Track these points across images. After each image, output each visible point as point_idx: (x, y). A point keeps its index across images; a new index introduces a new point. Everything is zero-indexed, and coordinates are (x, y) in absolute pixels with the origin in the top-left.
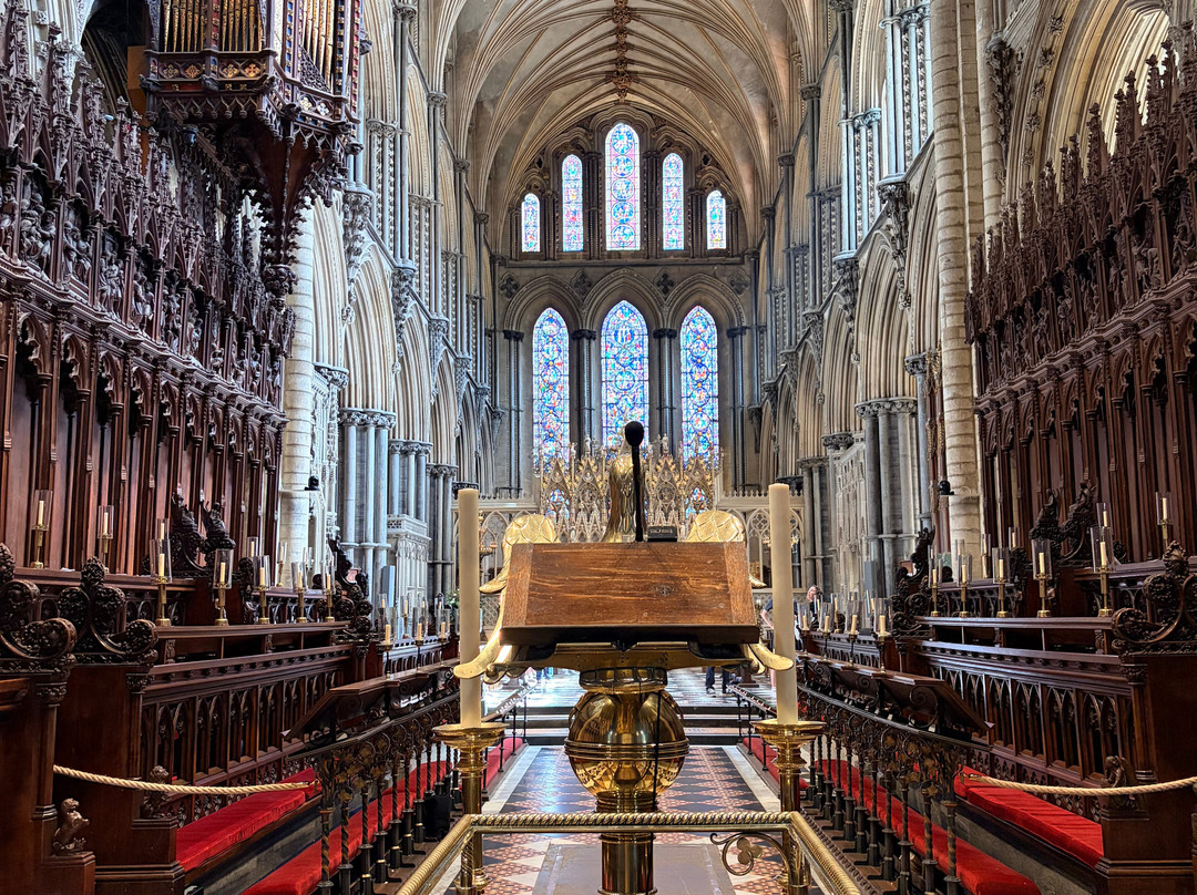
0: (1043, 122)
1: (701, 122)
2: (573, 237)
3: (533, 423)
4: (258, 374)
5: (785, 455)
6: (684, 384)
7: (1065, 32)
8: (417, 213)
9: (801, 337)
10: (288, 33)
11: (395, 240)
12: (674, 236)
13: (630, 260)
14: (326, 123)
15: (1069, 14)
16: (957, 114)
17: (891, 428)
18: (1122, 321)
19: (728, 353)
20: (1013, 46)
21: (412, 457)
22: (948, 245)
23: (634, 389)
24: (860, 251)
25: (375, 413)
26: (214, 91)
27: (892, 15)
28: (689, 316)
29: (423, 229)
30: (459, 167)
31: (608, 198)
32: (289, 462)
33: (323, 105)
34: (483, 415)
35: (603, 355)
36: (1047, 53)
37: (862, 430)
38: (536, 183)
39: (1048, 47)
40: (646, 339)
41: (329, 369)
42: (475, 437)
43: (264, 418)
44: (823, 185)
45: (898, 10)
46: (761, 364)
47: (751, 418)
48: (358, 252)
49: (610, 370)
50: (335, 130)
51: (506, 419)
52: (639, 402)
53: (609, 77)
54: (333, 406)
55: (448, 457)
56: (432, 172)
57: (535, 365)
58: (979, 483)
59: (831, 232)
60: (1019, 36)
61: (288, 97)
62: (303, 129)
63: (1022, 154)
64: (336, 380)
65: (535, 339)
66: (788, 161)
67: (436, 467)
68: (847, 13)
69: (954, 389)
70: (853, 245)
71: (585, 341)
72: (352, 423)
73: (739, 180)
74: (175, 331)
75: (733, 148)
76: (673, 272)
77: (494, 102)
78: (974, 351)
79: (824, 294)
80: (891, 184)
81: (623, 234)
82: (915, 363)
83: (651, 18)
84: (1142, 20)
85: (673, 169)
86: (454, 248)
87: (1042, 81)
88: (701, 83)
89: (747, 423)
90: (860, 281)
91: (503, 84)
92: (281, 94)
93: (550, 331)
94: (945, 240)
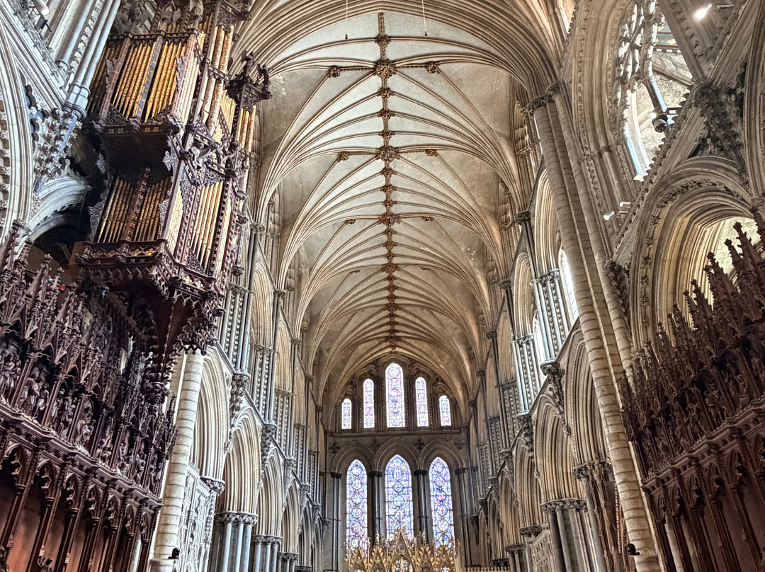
0: (650, 300)
1: (434, 361)
2: (369, 421)
3: (346, 528)
4: (142, 468)
5: (495, 544)
6: (432, 503)
7: (656, 245)
8: (282, 399)
9: (499, 469)
10: (181, 238)
11: (265, 410)
12: (422, 419)
13: (400, 432)
14: (200, 292)
15: (657, 234)
16: (592, 305)
17: (565, 519)
18: (728, 428)
19: (456, 484)
20: (620, 264)
21: (269, 546)
22: (601, 381)
23: (404, 507)
24: (532, 410)
25: (245, 514)
26: (123, 264)
27: (536, 278)
28: (433, 462)
29: (285, 408)
30: (308, 380)
31: (387, 400)
32: (161, 538)
33: (200, 282)
34: (316, 522)
35: (386, 486)
36: (647, 259)
37: (545, 522)
38: (349, 393)
39: (646, 255)
40: (410, 477)
41: (212, 481)
42: (311, 536)
43: (143, 502)
44: (503, 381)
45: (539, 275)
46: (475, 490)
47: (472, 523)
48: (238, 409)
49: (389, 493)
50: (206, 296)
51: (331, 526)
52: (407, 514)
53: (387, 339)
54: (211, 505)
55: (293, 548)
56: (291, 378)
57: (348, 493)
58: (656, 546)
59: (511, 406)
60: (623, 256)
61: (175, 273)
62: (183, 294)
63: (640, 320)
64: (216, 488)
65: (348, 477)
66: (482, 373)
67: (286, 554)
68: (508, 289)
69: (623, 476)
70: (527, 407)
71: (376, 478)
72: (229, 521)
73: (455, 389)
74: (66, 423)
75: (452, 373)
76: (424, 438)
77: (328, 350)
78: (632, 448)
79: (511, 440)
80: (548, 364)
81: (395, 419)
82: (580, 470)
83: (408, 308)
84: (706, 231)
85: (421, 384)
86: (303, 422)
87: (646, 276)
88: (434, 341)
89: (470, 526)
90: (534, 428)
91: (332, 341)
92: (171, 271)
93: (356, 473)
94: (598, 378)
